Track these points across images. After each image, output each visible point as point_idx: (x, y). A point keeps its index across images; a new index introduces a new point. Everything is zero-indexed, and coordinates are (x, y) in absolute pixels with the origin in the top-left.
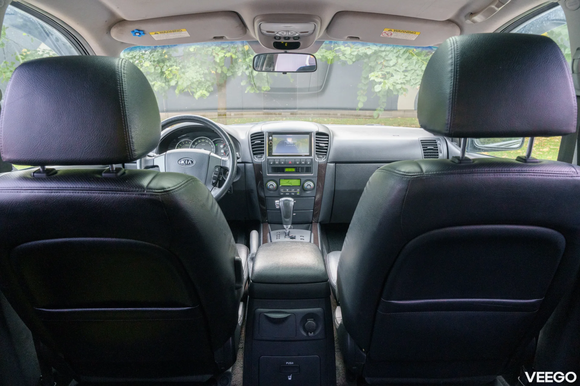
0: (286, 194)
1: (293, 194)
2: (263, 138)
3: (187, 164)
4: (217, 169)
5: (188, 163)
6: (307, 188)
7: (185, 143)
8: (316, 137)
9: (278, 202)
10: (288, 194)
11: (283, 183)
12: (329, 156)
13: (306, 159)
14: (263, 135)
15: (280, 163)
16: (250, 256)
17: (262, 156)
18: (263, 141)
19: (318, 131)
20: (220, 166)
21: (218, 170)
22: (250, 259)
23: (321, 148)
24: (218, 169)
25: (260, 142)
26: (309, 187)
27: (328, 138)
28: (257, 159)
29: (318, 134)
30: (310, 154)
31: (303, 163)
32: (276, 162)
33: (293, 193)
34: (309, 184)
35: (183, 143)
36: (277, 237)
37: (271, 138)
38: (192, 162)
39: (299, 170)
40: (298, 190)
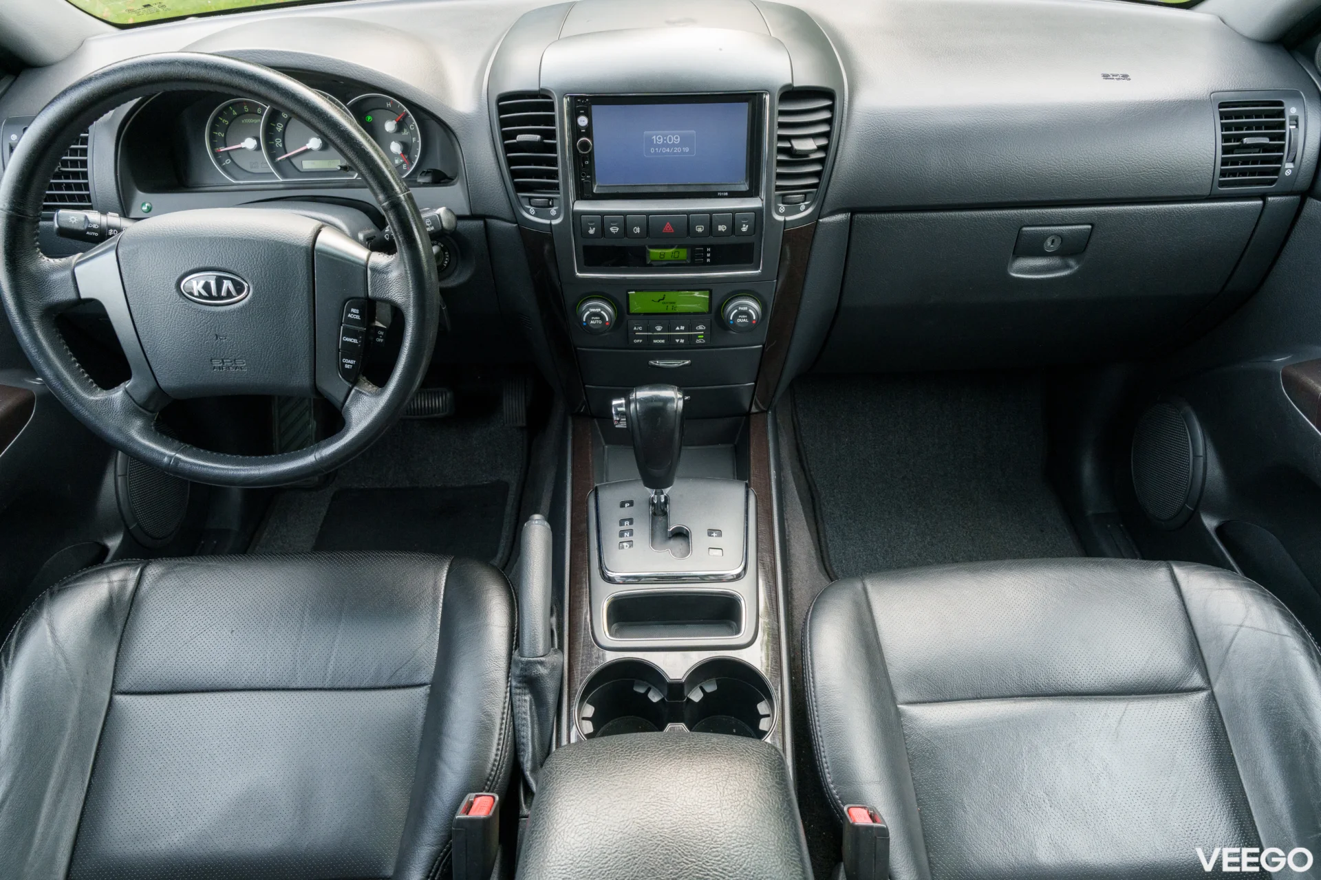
0: (655, 341)
1: (682, 341)
2: (550, 120)
3: (219, 297)
4: (353, 310)
5: (223, 293)
6: (735, 324)
7: (242, 114)
8: (782, 113)
9: (620, 405)
10: (663, 341)
11: (640, 302)
12: (830, 190)
13: (734, 211)
14: (550, 107)
15: (626, 229)
16: (518, 672)
17: (550, 199)
18: (551, 134)
19: (790, 85)
20: (367, 298)
21: (358, 317)
22: (520, 682)
23: (800, 158)
24: (357, 311)
25: (538, 137)
26: (742, 320)
27: (831, 108)
28: (532, 210)
29: (791, 94)
30: (751, 186)
31: (722, 228)
32: (611, 229)
33: (680, 337)
34: (745, 308)
35: (235, 113)
36: (622, 534)
37: (583, 121)
38: (239, 288)
39: (705, 258)
40: (700, 327)
